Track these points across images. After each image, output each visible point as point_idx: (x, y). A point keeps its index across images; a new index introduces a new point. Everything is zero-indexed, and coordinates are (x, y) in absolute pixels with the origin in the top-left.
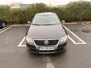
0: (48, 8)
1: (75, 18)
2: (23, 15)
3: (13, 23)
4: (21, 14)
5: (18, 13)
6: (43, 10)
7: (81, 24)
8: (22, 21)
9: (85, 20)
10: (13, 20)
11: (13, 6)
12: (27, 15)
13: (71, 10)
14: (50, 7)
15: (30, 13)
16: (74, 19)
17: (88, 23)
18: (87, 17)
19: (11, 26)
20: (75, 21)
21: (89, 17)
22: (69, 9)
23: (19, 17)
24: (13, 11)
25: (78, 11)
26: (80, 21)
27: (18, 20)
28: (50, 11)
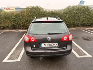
0: (44, 12)
1: (74, 23)
2: (16, 19)
3: (4, 28)
4: (14, 18)
5: (10, 16)
6: (39, 14)
7: (80, 30)
8: (14, 26)
9: (84, 25)
10: (4, 25)
11: (9, 9)
12: (20, 20)
13: (69, 14)
14: (46, 11)
15: (24, 18)
16: (72, 25)
17: (87, 28)
18: (86, 22)
19: (2, 32)
20: (74, 27)
21: (89, 23)
22: (68, 13)
23: (12, 21)
24: (4, 14)
25: (77, 16)
26: (78, 27)
27: (10, 25)
28: (47, 15)
